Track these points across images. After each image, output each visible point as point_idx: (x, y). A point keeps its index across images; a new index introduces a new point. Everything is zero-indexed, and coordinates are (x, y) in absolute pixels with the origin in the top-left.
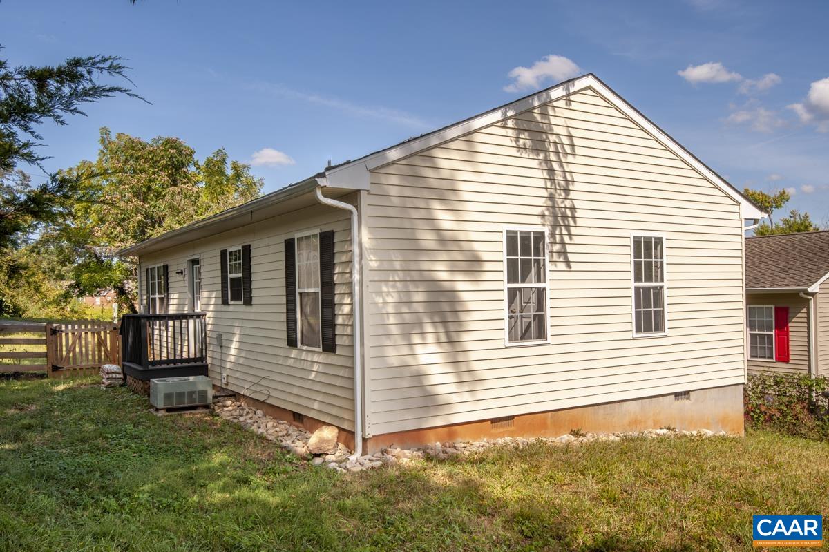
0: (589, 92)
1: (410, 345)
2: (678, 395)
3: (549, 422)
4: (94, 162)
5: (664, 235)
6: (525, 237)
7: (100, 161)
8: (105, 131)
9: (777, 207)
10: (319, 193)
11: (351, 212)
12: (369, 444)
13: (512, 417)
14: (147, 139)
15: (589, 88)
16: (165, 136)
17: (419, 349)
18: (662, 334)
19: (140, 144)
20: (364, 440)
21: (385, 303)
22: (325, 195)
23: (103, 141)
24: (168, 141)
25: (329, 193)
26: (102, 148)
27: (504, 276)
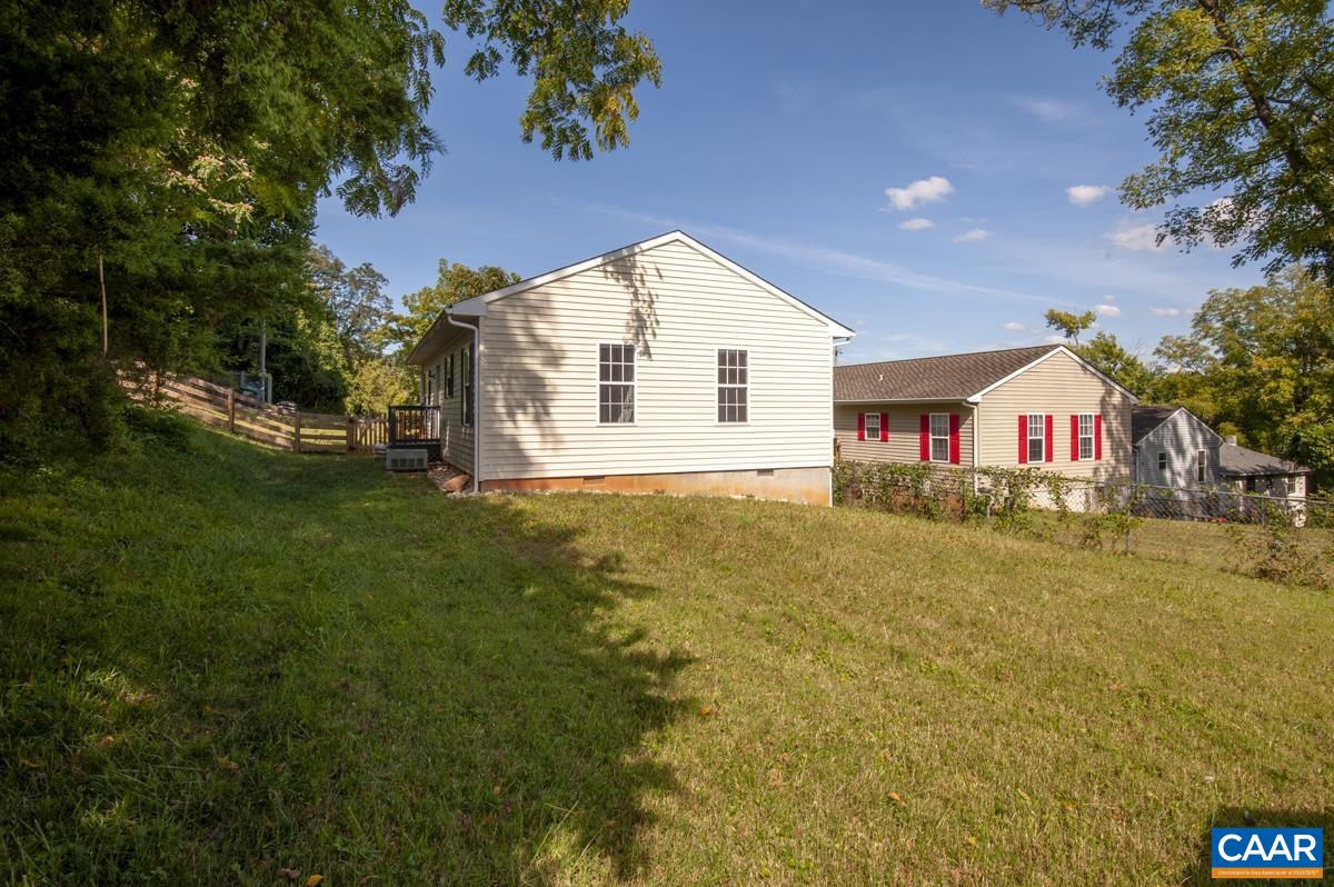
0: (678, 243)
1: (514, 421)
2: (761, 471)
3: (636, 482)
4: (434, 288)
5: (748, 349)
6: (617, 349)
7: (438, 287)
8: (443, 262)
9: (1083, 327)
10: (450, 319)
11: (473, 331)
12: (482, 486)
13: (603, 477)
14: (474, 269)
15: (677, 240)
16: (489, 266)
17: (521, 424)
18: (743, 423)
19: (469, 272)
20: (480, 483)
21: (496, 392)
22: (453, 319)
23: (441, 271)
24: (491, 270)
25: (456, 318)
26: (440, 276)
27: (597, 376)
